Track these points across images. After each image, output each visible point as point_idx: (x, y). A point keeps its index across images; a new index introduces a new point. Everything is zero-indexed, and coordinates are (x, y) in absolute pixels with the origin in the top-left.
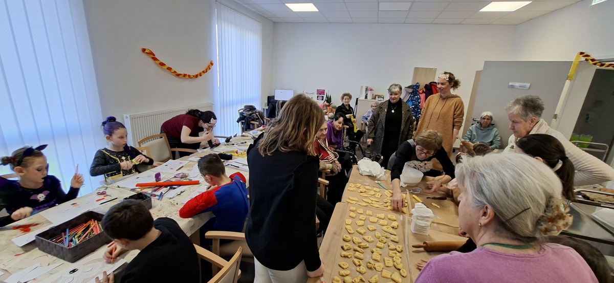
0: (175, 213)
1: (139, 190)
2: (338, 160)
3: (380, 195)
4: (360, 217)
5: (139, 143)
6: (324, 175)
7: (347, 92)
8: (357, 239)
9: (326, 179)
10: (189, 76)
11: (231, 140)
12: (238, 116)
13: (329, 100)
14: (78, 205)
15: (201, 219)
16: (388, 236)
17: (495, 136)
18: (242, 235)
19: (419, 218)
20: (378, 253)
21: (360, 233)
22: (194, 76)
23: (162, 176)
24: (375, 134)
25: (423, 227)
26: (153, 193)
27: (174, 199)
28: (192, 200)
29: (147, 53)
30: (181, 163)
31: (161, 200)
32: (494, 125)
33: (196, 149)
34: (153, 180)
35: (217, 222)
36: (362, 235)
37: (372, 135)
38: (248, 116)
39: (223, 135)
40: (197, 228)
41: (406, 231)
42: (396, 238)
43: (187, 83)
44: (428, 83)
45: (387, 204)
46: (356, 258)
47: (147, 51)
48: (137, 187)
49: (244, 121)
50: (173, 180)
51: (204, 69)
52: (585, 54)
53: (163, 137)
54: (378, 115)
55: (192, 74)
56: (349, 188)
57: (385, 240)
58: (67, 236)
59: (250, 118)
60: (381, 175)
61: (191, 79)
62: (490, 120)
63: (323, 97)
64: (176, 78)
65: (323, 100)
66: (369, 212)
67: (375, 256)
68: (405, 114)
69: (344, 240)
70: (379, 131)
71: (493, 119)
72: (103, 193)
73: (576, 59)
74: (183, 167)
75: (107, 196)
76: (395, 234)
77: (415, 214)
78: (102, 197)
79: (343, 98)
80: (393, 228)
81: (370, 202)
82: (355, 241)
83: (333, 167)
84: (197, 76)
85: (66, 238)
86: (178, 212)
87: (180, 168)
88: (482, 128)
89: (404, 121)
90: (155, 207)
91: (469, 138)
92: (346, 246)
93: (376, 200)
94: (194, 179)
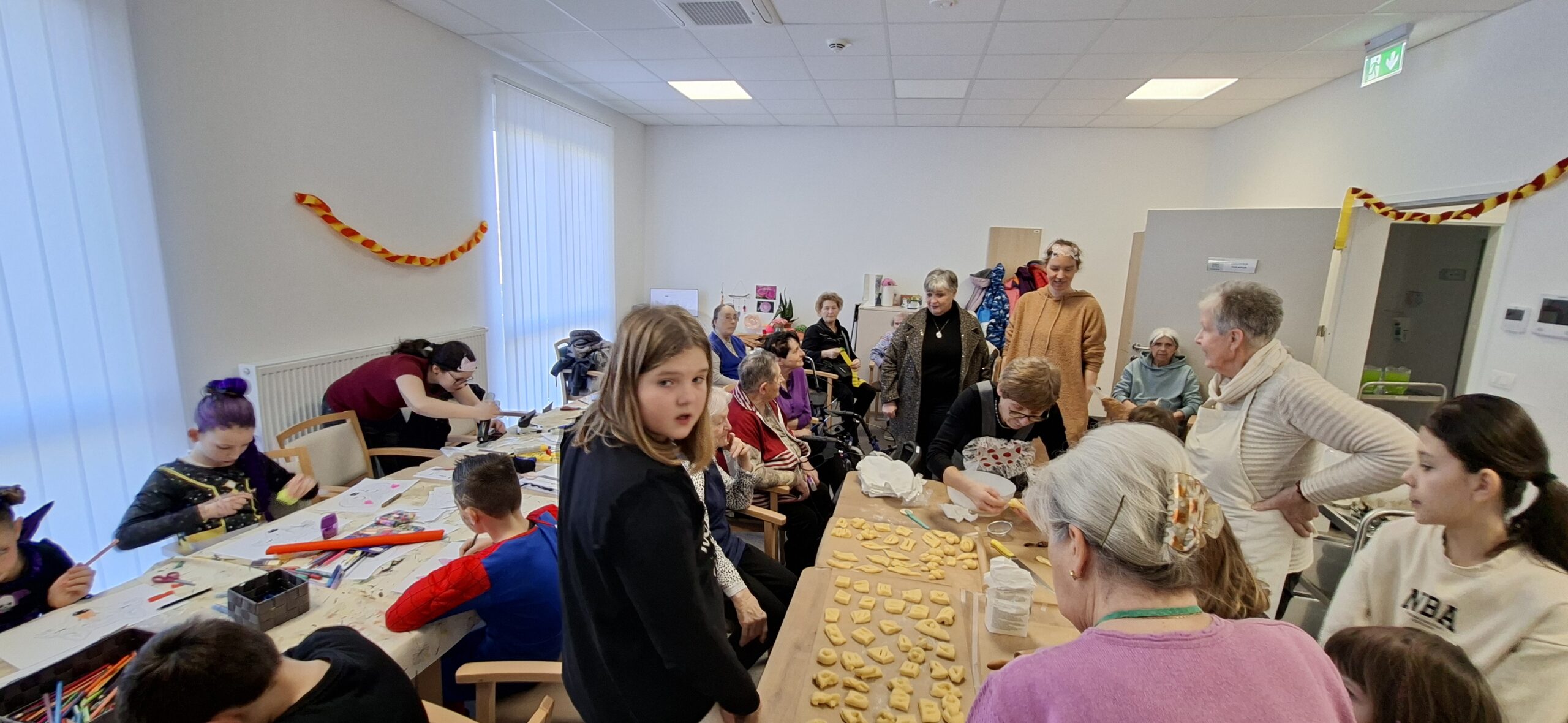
0: (375, 619)
1: (274, 564)
2: (810, 459)
3: (911, 544)
4: (862, 602)
5: (281, 440)
6: (774, 501)
7: (830, 291)
8: (853, 657)
9: (780, 511)
10: (423, 261)
11: (533, 421)
12: (555, 360)
13: (787, 312)
14: (94, 615)
15: (446, 631)
16: (929, 646)
17: (1188, 384)
18: (555, 668)
19: (1002, 593)
20: (903, 689)
21: (860, 642)
22: (435, 260)
23: (340, 524)
24: (899, 391)
25: (1012, 617)
26: (313, 570)
27: (371, 583)
28: (422, 582)
29: (310, 205)
30: (394, 486)
31: (336, 588)
32: (1183, 357)
33: (439, 448)
34: (316, 535)
35: (488, 639)
36: (866, 646)
37: (893, 394)
38: (580, 358)
39: (515, 410)
40: (433, 658)
41: (975, 630)
42: (950, 650)
43: (417, 278)
44: (1024, 264)
45: (929, 564)
46: (850, 705)
47: (308, 200)
48: (271, 556)
49: (570, 371)
50: (373, 532)
51: (462, 242)
52: (1362, 193)
53: (349, 421)
54: (905, 345)
55: (431, 254)
56: (835, 531)
57: (922, 655)
58: (57, 703)
59: (586, 363)
60: (914, 494)
61: (427, 268)
62: (1172, 348)
63: (772, 304)
64: (388, 267)
65: (771, 311)
66: (883, 588)
67: (899, 697)
68: (968, 340)
69: (819, 663)
70: (909, 384)
71: (1180, 344)
72: (169, 579)
73: (1345, 203)
74: (399, 496)
75: (182, 584)
76: (948, 637)
77: (993, 586)
78: (167, 587)
79: (820, 305)
80: (943, 623)
81: (887, 561)
82: (847, 662)
83: (796, 479)
84: (442, 261)
85: (53, 709)
86: (383, 618)
87: (393, 499)
88: (1155, 367)
89: (967, 357)
90: (318, 607)
91: (1125, 391)
92: (824, 676)
93: (902, 556)
94: (429, 528)
